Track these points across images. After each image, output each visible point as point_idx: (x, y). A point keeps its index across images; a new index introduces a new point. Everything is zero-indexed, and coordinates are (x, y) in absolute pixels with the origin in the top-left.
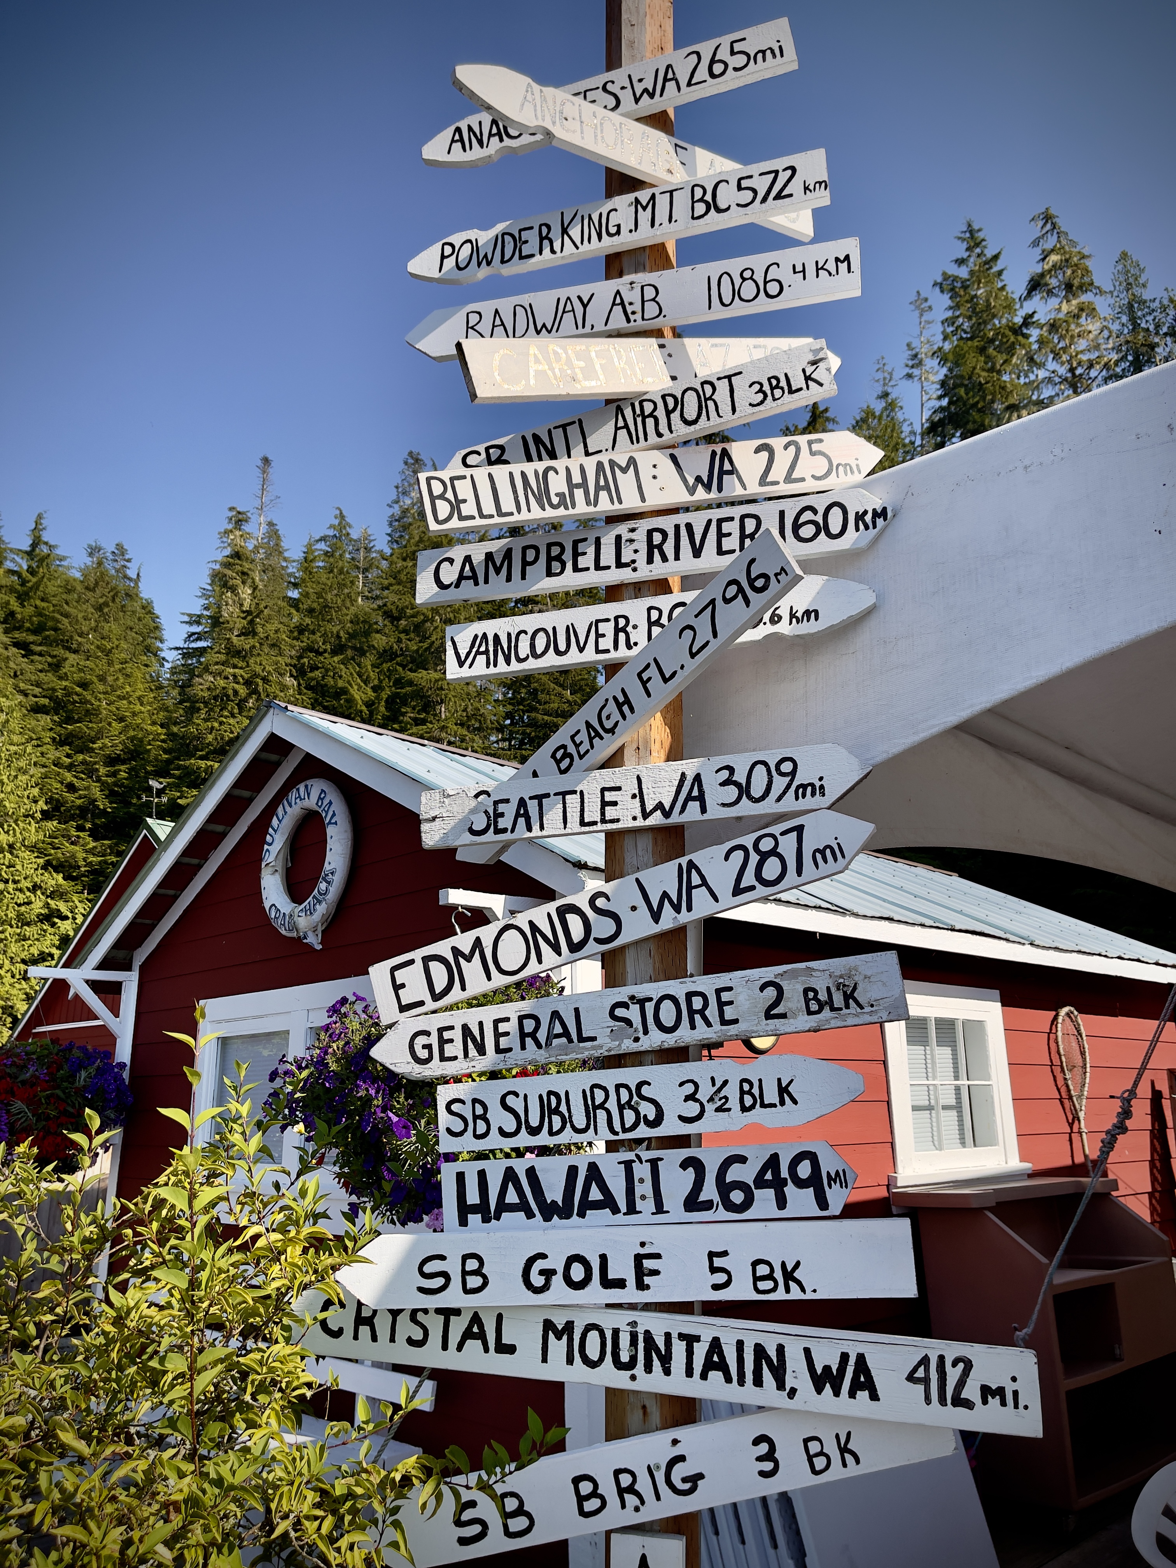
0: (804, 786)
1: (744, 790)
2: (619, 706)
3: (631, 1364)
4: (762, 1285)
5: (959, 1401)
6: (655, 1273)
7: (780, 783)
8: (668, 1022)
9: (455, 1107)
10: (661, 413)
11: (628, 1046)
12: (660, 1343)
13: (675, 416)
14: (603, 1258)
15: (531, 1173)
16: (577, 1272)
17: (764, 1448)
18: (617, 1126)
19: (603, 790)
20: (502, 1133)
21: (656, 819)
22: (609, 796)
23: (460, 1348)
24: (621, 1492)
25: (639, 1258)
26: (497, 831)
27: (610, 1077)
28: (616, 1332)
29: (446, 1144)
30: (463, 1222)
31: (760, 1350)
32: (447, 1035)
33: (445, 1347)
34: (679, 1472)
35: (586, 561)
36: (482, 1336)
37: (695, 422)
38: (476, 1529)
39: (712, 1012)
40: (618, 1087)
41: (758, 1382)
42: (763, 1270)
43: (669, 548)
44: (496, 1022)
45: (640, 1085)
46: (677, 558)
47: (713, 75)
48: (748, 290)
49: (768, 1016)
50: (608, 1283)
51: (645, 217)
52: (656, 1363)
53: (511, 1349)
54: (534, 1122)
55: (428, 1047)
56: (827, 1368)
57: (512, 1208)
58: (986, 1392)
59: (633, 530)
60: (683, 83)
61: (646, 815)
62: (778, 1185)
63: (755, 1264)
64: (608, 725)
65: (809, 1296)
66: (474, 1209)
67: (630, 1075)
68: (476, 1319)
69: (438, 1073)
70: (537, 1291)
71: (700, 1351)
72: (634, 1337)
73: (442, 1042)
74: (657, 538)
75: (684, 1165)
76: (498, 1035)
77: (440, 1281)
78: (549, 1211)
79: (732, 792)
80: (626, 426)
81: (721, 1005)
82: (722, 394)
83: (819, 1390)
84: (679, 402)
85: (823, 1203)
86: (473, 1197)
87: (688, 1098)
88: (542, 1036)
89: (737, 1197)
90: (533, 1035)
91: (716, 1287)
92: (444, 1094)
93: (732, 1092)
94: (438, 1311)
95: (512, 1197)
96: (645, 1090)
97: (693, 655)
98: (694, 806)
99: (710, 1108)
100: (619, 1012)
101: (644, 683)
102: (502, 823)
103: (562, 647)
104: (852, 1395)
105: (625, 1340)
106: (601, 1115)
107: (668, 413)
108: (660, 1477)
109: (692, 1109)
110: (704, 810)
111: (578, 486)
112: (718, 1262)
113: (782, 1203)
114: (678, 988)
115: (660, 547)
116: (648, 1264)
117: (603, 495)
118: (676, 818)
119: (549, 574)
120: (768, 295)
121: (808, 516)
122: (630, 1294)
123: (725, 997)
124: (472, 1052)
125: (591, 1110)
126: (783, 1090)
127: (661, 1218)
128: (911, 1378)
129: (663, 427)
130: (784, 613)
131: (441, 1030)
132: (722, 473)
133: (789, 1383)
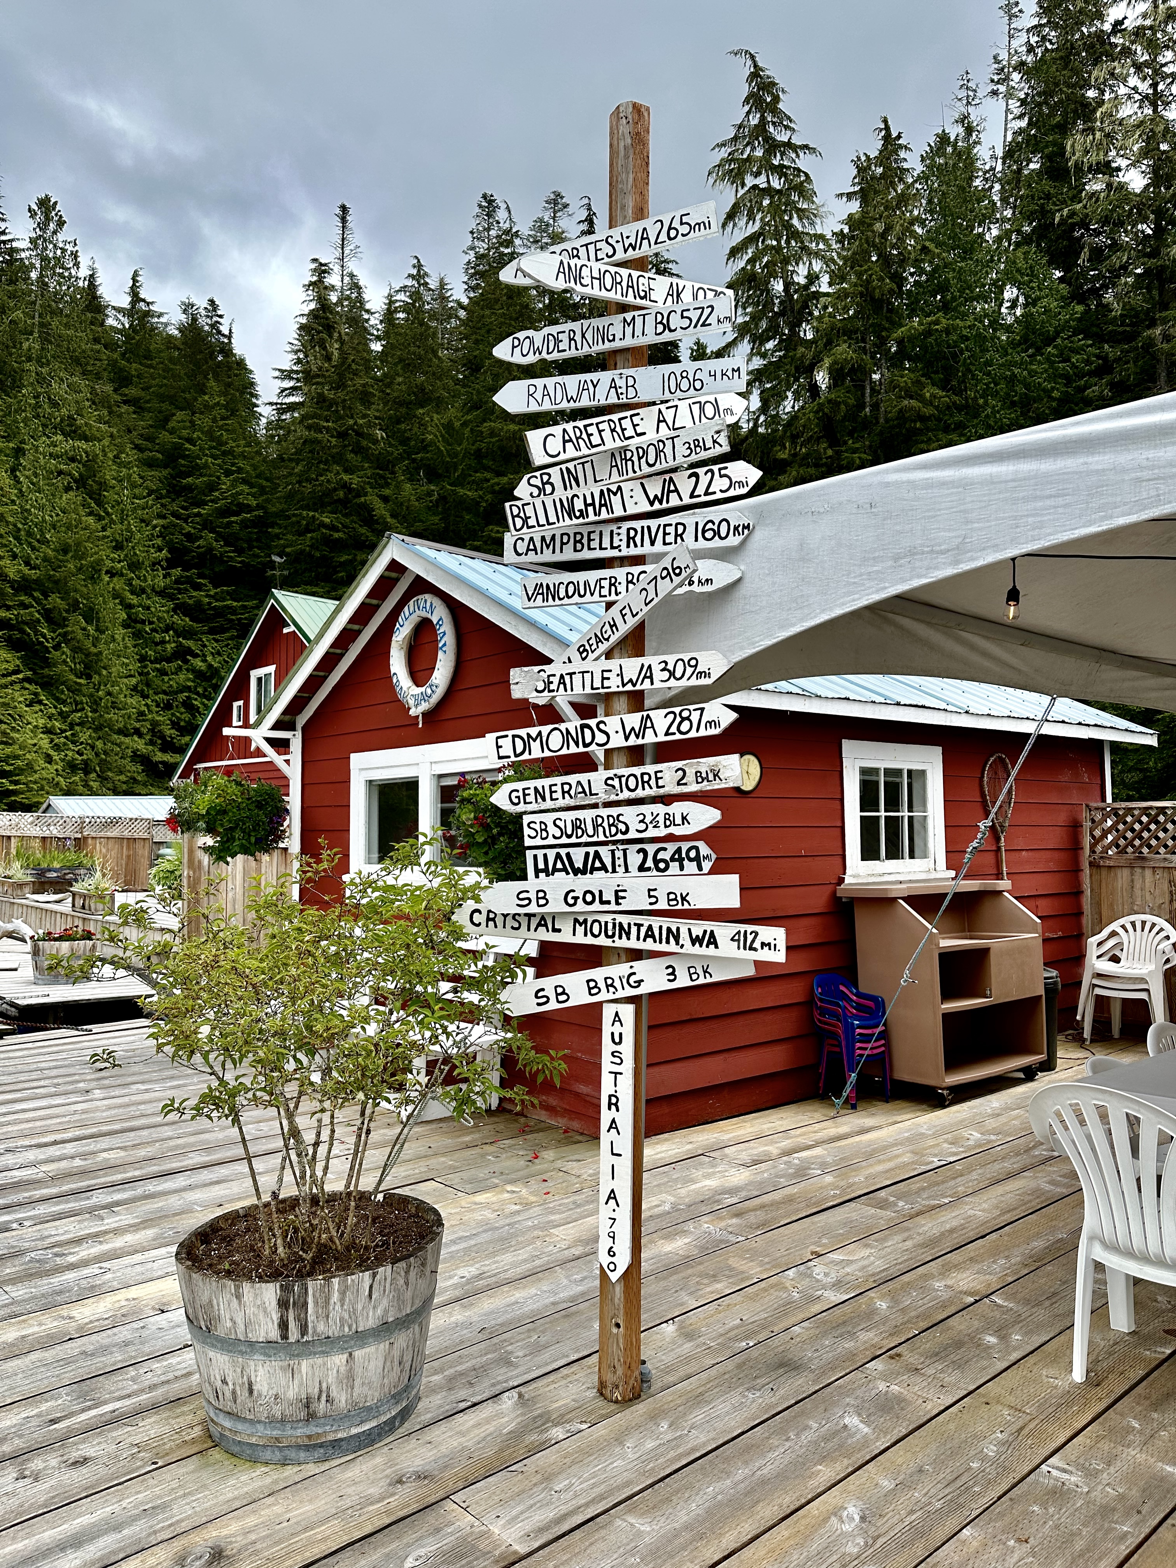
0: (700, 673)
1: (672, 674)
2: (611, 627)
3: (613, 935)
4: (672, 903)
5: (751, 948)
6: (624, 898)
7: (689, 670)
8: (632, 786)
9: (532, 825)
10: (635, 458)
11: (613, 798)
12: (626, 927)
13: (643, 460)
14: (601, 892)
15: (568, 855)
16: (589, 898)
17: (670, 970)
18: (608, 834)
19: (603, 671)
20: (554, 837)
21: (629, 687)
22: (606, 675)
23: (536, 930)
24: (607, 986)
25: (616, 892)
26: (550, 691)
27: (604, 812)
28: (606, 923)
29: (528, 842)
30: (537, 876)
31: (669, 930)
32: (527, 792)
33: (529, 930)
34: (632, 979)
35: (595, 544)
36: (546, 925)
37: (653, 465)
38: (545, 999)
39: (653, 782)
40: (608, 816)
41: (668, 942)
42: (672, 896)
43: (638, 539)
44: (551, 786)
45: (618, 816)
46: (642, 545)
47: (670, 239)
48: (685, 385)
49: (679, 784)
50: (602, 902)
51: (628, 330)
52: (624, 935)
53: (559, 931)
54: (569, 832)
55: (518, 797)
56: (697, 936)
57: (559, 870)
58: (763, 945)
59: (619, 528)
60: (652, 242)
61: (624, 685)
62: (681, 861)
63: (669, 894)
64: (606, 636)
65: (692, 907)
66: (542, 871)
67: (614, 811)
68: (543, 918)
69: (523, 810)
70: (571, 905)
71: (643, 930)
72: (614, 925)
73: (525, 795)
74: (632, 533)
75: (638, 852)
76: (551, 792)
77: (527, 902)
78: (576, 872)
79: (666, 675)
80: (617, 466)
81: (657, 779)
82: (668, 450)
83: (693, 945)
84: (646, 452)
85: (700, 868)
86: (541, 866)
87: (641, 821)
88: (572, 792)
89: (662, 865)
90: (568, 792)
91: (651, 904)
92: (526, 819)
93: (661, 819)
94: (526, 915)
95: (559, 865)
96: (621, 818)
97: (646, 605)
98: (647, 681)
99: (650, 826)
100: (609, 782)
101: (623, 616)
102: (552, 687)
103: (582, 593)
104: (707, 946)
105: (610, 926)
106: (600, 829)
107: (640, 458)
108: (624, 981)
109: (642, 827)
110: (652, 684)
111: (590, 505)
112: (652, 893)
113: (682, 868)
114: (637, 771)
115: (633, 538)
116: (620, 894)
117: (604, 509)
118: (638, 687)
119: (575, 550)
120: (695, 389)
121: (710, 526)
122: (613, 907)
123: (659, 775)
124: (539, 800)
125: (595, 827)
126: (684, 818)
127: (627, 875)
128: (732, 939)
129: (637, 468)
130: (696, 579)
131: (524, 790)
132: (669, 491)
133: (681, 942)
